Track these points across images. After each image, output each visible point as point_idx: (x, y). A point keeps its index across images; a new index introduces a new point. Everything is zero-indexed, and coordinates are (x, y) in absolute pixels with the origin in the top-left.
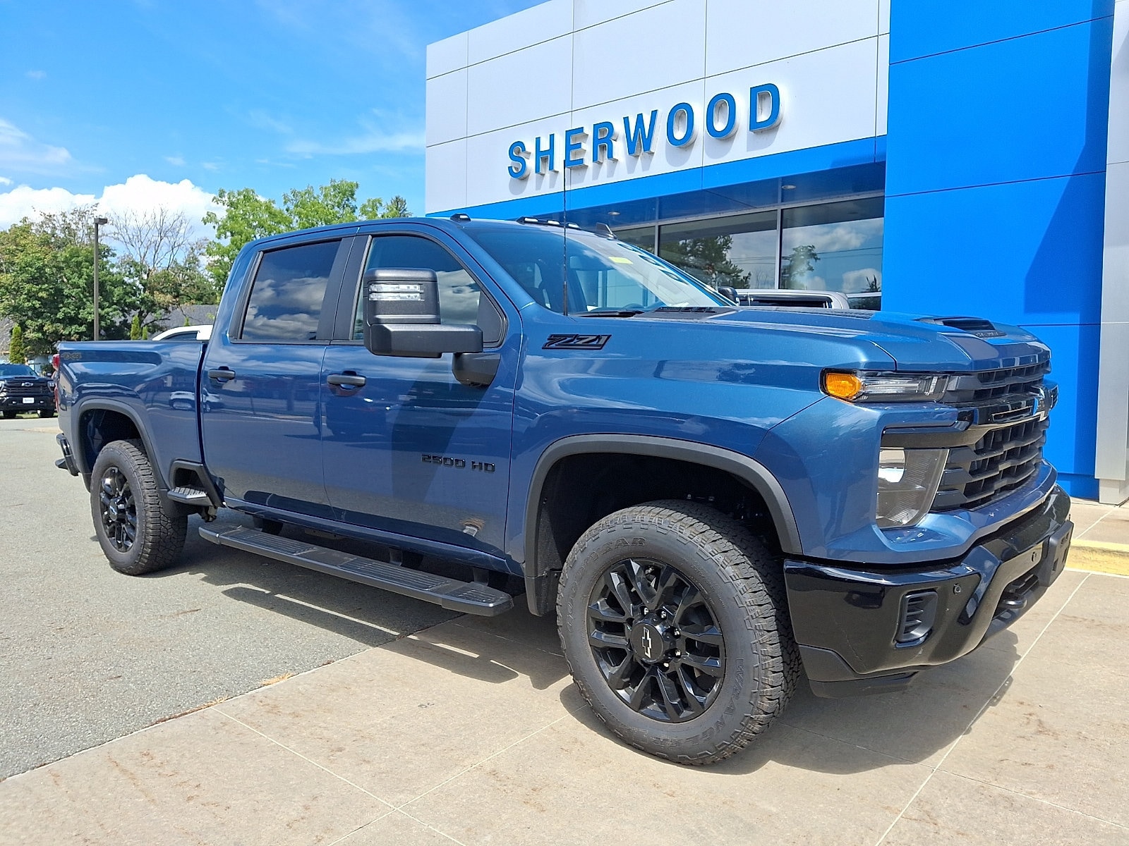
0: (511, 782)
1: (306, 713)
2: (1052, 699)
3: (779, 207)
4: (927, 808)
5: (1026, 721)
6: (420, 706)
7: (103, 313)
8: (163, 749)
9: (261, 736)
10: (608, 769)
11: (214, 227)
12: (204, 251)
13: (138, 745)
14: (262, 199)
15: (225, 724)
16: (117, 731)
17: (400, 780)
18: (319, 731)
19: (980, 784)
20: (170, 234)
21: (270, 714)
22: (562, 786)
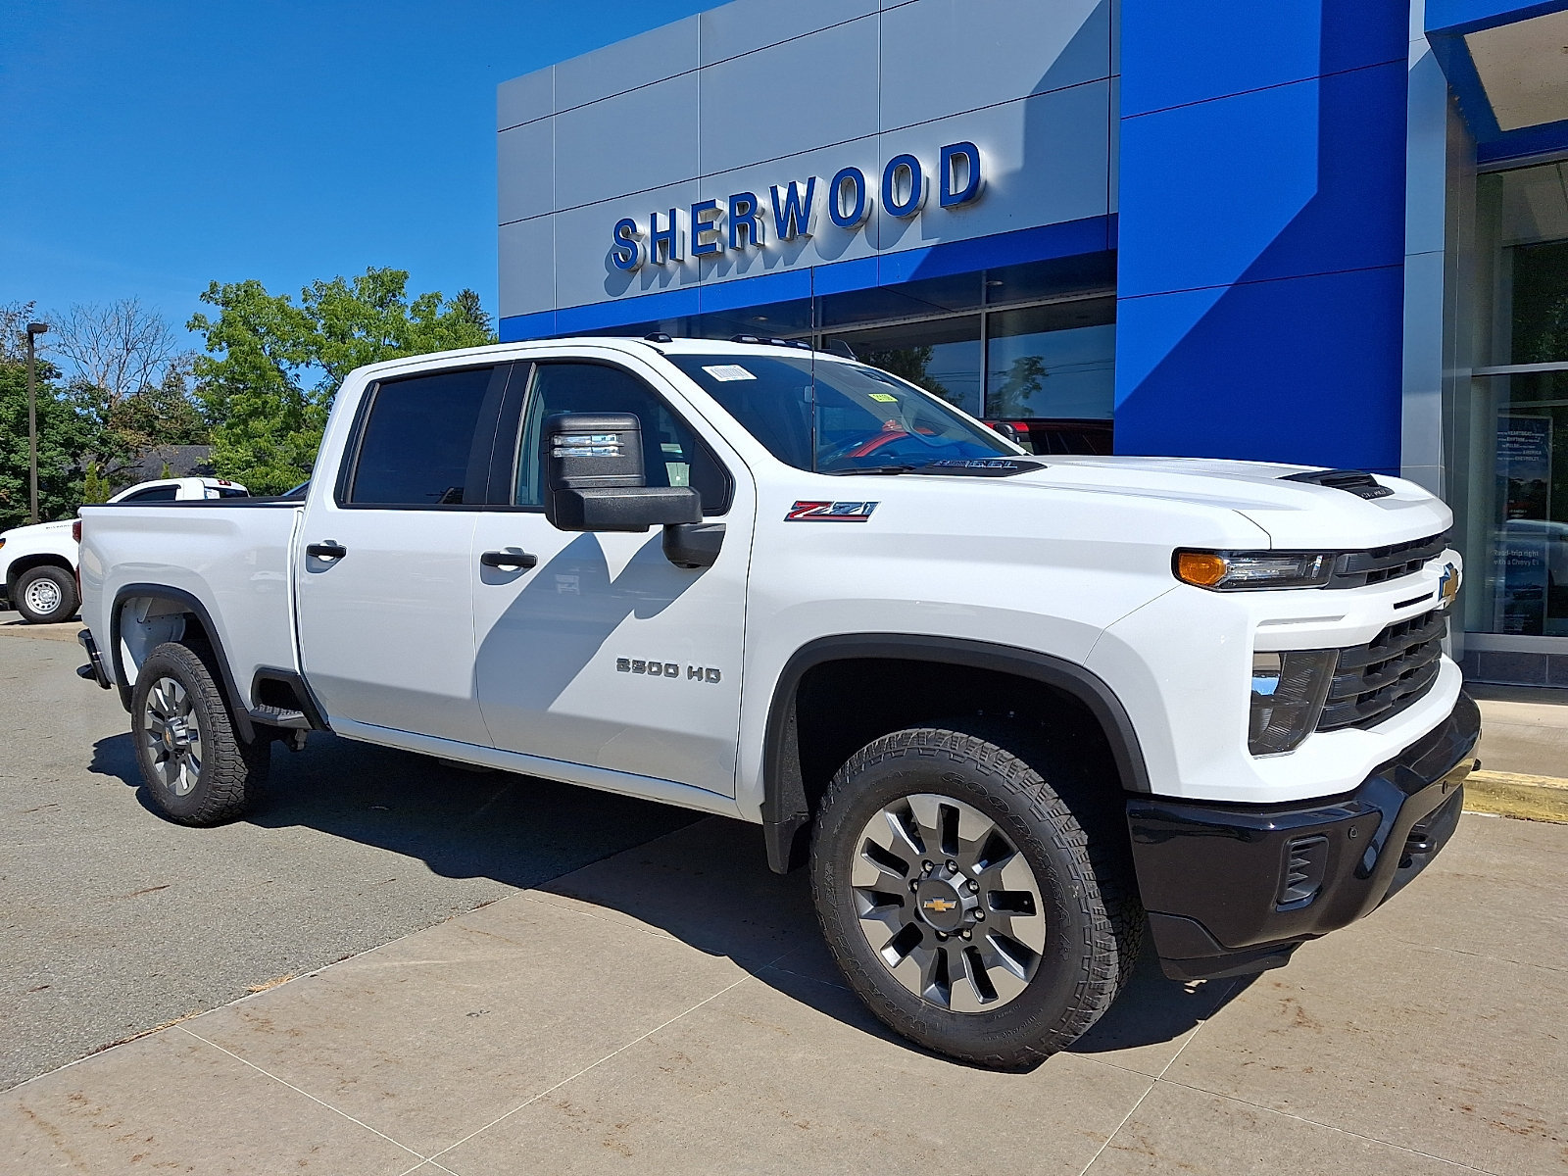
0: (587, 1116)
1: (308, 1029)
2: (1318, 978)
3: (983, 312)
4: (1143, 1132)
5: (1282, 1009)
6: (470, 1015)
7: (43, 458)
8: (103, 1088)
9: (245, 1064)
10: (721, 1093)
11: (205, 335)
12: (190, 369)
13: (66, 1085)
14: (272, 294)
15: (194, 1049)
16: (37, 1067)
17: (435, 1119)
18: (326, 1053)
19: (1214, 1096)
20: (141, 345)
21: (259, 1033)
22: (656, 1119)
